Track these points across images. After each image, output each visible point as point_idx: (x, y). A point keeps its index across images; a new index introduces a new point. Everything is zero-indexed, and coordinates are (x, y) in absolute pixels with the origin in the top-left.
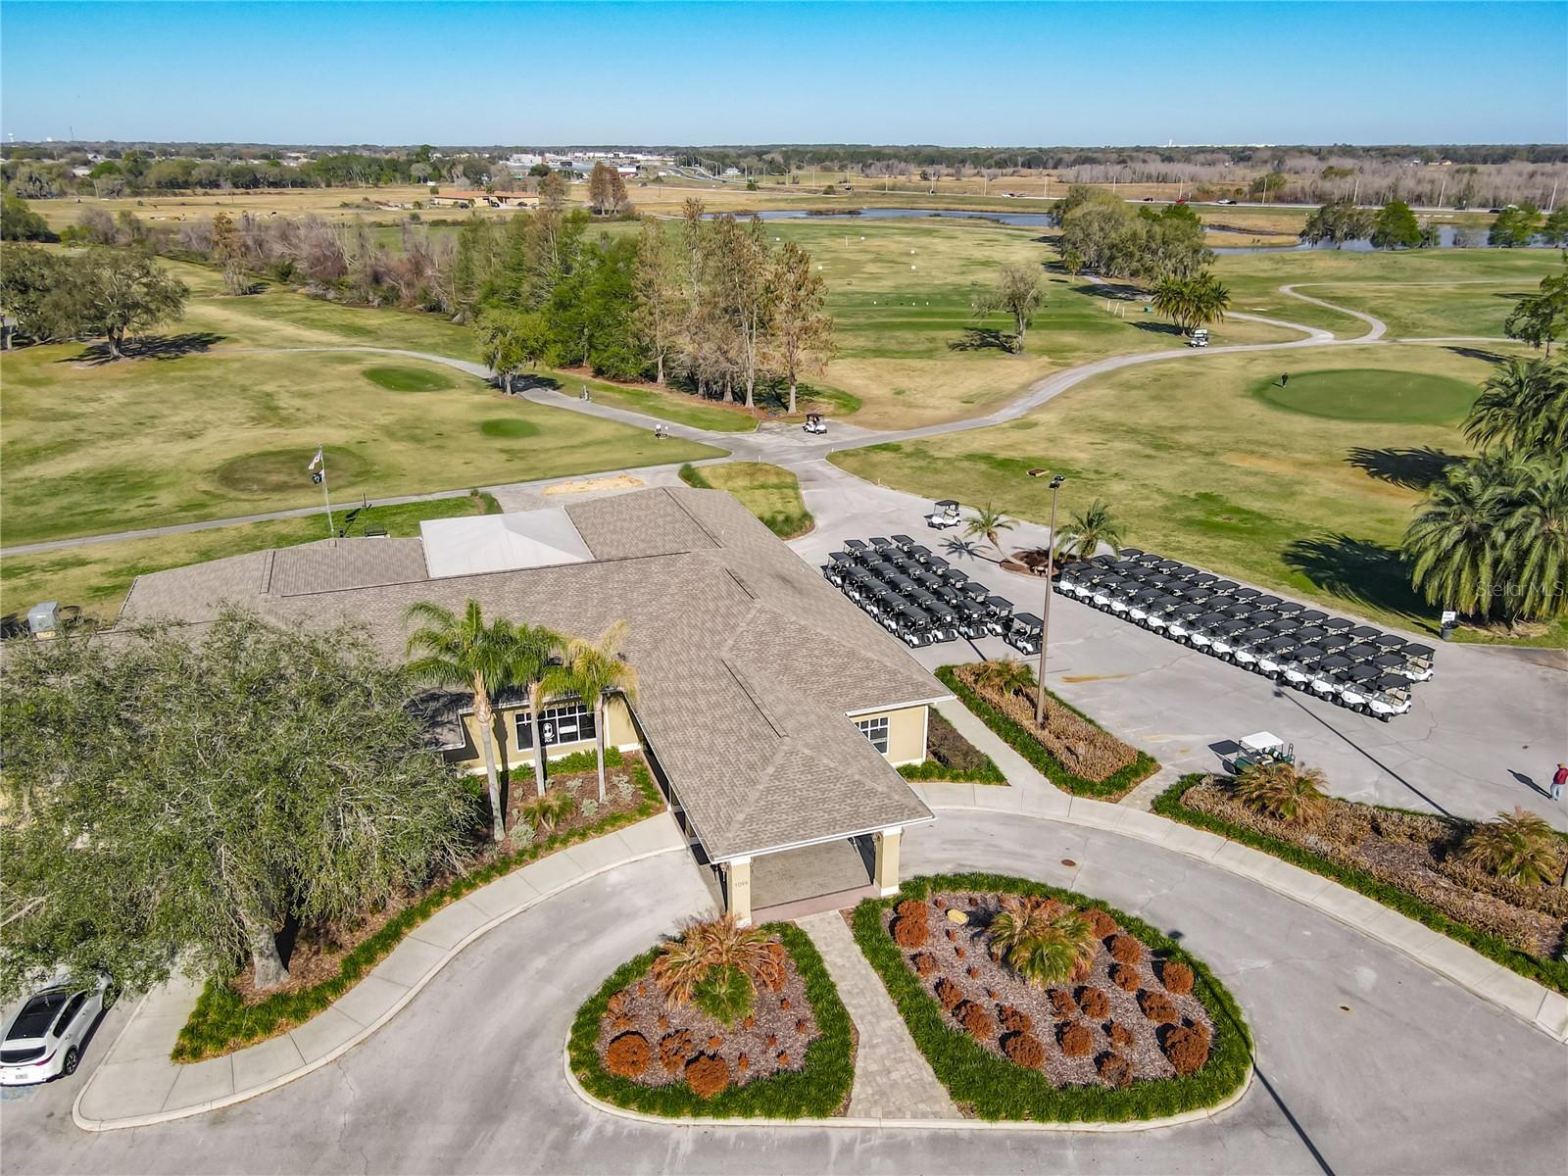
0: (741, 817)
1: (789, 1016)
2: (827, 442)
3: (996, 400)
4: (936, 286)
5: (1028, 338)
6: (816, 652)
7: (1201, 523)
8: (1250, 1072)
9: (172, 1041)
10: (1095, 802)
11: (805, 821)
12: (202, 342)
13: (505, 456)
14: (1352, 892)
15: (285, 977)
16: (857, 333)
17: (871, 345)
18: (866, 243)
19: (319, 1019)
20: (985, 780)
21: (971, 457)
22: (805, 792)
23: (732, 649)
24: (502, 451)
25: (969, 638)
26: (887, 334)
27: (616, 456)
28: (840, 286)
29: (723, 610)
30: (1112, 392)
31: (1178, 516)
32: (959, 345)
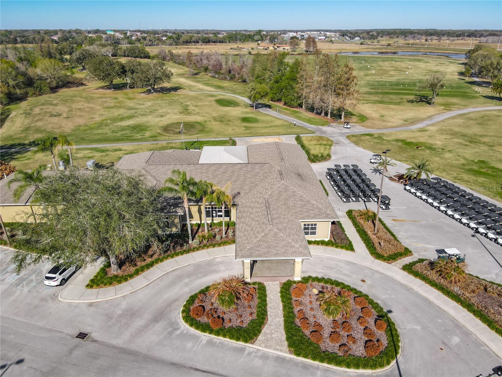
0: (248, 247)
1: (248, 311)
2: (349, 131)
3: (417, 121)
4: (413, 80)
5: (437, 100)
6: (297, 200)
7: (475, 171)
8: (393, 362)
9: (87, 282)
10: (382, 262)
11: (268, 252)
12: (175, 89)
13: (245, 128)
14: (465, 310)
15: (119, 271)
16: (376, 95)
17: (379, 99)
18: (395, 64)
19: (124, 284)
20: (347, 249)
21: (397, 140)
22: (271, 243)
23: (269, 195)
24: (245, 127)
25: (365, 202)
26: (386, 96)
27: (279, 131)
28: (378, 78)
29: (272, 183)
30: (462, 121)
31: (467, 167)
32: (411, 101)
